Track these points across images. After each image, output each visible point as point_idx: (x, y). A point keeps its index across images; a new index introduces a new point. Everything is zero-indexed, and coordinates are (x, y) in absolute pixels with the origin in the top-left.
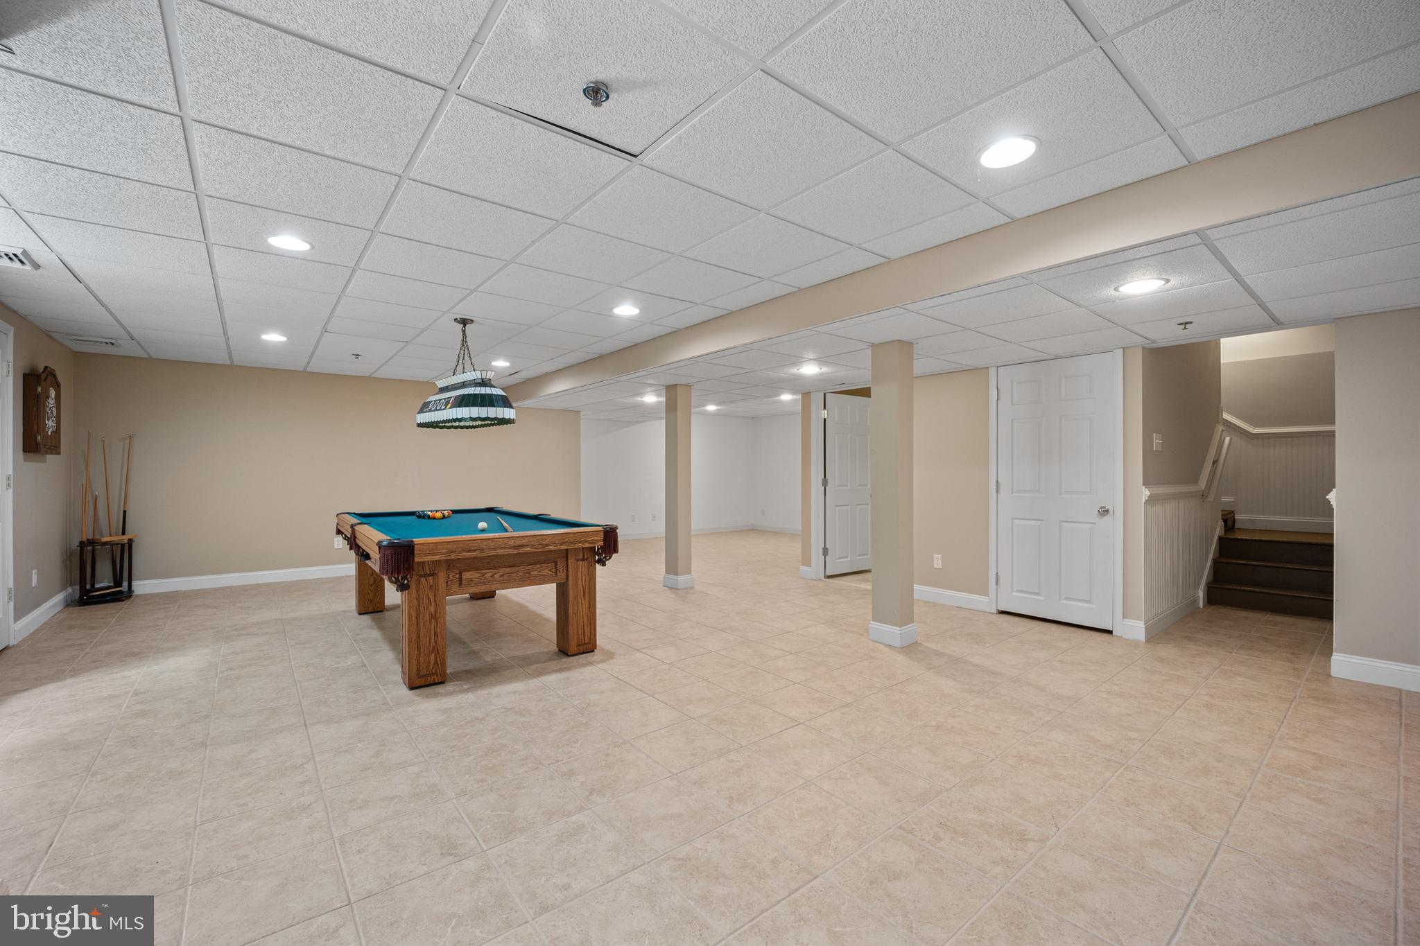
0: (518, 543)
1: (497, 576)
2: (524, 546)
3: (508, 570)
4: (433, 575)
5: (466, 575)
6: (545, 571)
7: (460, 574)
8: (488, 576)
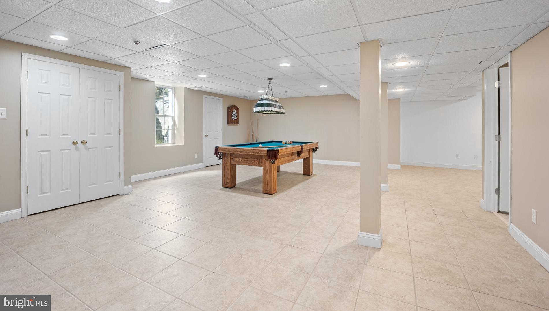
0: (241, 151)
1: (243, 161)
2: (243, 152)
3: (246, 159)
4: (228, 157)
5: (235, 159)
6: (256, 162)
7: (234, 158)
8: (241, 160)
